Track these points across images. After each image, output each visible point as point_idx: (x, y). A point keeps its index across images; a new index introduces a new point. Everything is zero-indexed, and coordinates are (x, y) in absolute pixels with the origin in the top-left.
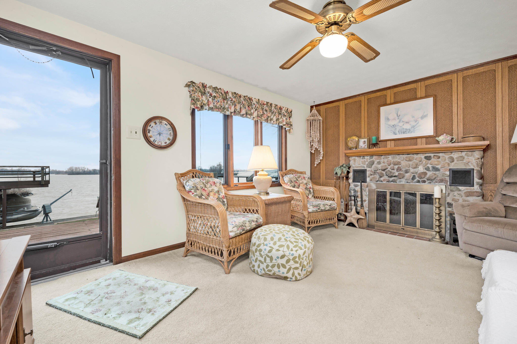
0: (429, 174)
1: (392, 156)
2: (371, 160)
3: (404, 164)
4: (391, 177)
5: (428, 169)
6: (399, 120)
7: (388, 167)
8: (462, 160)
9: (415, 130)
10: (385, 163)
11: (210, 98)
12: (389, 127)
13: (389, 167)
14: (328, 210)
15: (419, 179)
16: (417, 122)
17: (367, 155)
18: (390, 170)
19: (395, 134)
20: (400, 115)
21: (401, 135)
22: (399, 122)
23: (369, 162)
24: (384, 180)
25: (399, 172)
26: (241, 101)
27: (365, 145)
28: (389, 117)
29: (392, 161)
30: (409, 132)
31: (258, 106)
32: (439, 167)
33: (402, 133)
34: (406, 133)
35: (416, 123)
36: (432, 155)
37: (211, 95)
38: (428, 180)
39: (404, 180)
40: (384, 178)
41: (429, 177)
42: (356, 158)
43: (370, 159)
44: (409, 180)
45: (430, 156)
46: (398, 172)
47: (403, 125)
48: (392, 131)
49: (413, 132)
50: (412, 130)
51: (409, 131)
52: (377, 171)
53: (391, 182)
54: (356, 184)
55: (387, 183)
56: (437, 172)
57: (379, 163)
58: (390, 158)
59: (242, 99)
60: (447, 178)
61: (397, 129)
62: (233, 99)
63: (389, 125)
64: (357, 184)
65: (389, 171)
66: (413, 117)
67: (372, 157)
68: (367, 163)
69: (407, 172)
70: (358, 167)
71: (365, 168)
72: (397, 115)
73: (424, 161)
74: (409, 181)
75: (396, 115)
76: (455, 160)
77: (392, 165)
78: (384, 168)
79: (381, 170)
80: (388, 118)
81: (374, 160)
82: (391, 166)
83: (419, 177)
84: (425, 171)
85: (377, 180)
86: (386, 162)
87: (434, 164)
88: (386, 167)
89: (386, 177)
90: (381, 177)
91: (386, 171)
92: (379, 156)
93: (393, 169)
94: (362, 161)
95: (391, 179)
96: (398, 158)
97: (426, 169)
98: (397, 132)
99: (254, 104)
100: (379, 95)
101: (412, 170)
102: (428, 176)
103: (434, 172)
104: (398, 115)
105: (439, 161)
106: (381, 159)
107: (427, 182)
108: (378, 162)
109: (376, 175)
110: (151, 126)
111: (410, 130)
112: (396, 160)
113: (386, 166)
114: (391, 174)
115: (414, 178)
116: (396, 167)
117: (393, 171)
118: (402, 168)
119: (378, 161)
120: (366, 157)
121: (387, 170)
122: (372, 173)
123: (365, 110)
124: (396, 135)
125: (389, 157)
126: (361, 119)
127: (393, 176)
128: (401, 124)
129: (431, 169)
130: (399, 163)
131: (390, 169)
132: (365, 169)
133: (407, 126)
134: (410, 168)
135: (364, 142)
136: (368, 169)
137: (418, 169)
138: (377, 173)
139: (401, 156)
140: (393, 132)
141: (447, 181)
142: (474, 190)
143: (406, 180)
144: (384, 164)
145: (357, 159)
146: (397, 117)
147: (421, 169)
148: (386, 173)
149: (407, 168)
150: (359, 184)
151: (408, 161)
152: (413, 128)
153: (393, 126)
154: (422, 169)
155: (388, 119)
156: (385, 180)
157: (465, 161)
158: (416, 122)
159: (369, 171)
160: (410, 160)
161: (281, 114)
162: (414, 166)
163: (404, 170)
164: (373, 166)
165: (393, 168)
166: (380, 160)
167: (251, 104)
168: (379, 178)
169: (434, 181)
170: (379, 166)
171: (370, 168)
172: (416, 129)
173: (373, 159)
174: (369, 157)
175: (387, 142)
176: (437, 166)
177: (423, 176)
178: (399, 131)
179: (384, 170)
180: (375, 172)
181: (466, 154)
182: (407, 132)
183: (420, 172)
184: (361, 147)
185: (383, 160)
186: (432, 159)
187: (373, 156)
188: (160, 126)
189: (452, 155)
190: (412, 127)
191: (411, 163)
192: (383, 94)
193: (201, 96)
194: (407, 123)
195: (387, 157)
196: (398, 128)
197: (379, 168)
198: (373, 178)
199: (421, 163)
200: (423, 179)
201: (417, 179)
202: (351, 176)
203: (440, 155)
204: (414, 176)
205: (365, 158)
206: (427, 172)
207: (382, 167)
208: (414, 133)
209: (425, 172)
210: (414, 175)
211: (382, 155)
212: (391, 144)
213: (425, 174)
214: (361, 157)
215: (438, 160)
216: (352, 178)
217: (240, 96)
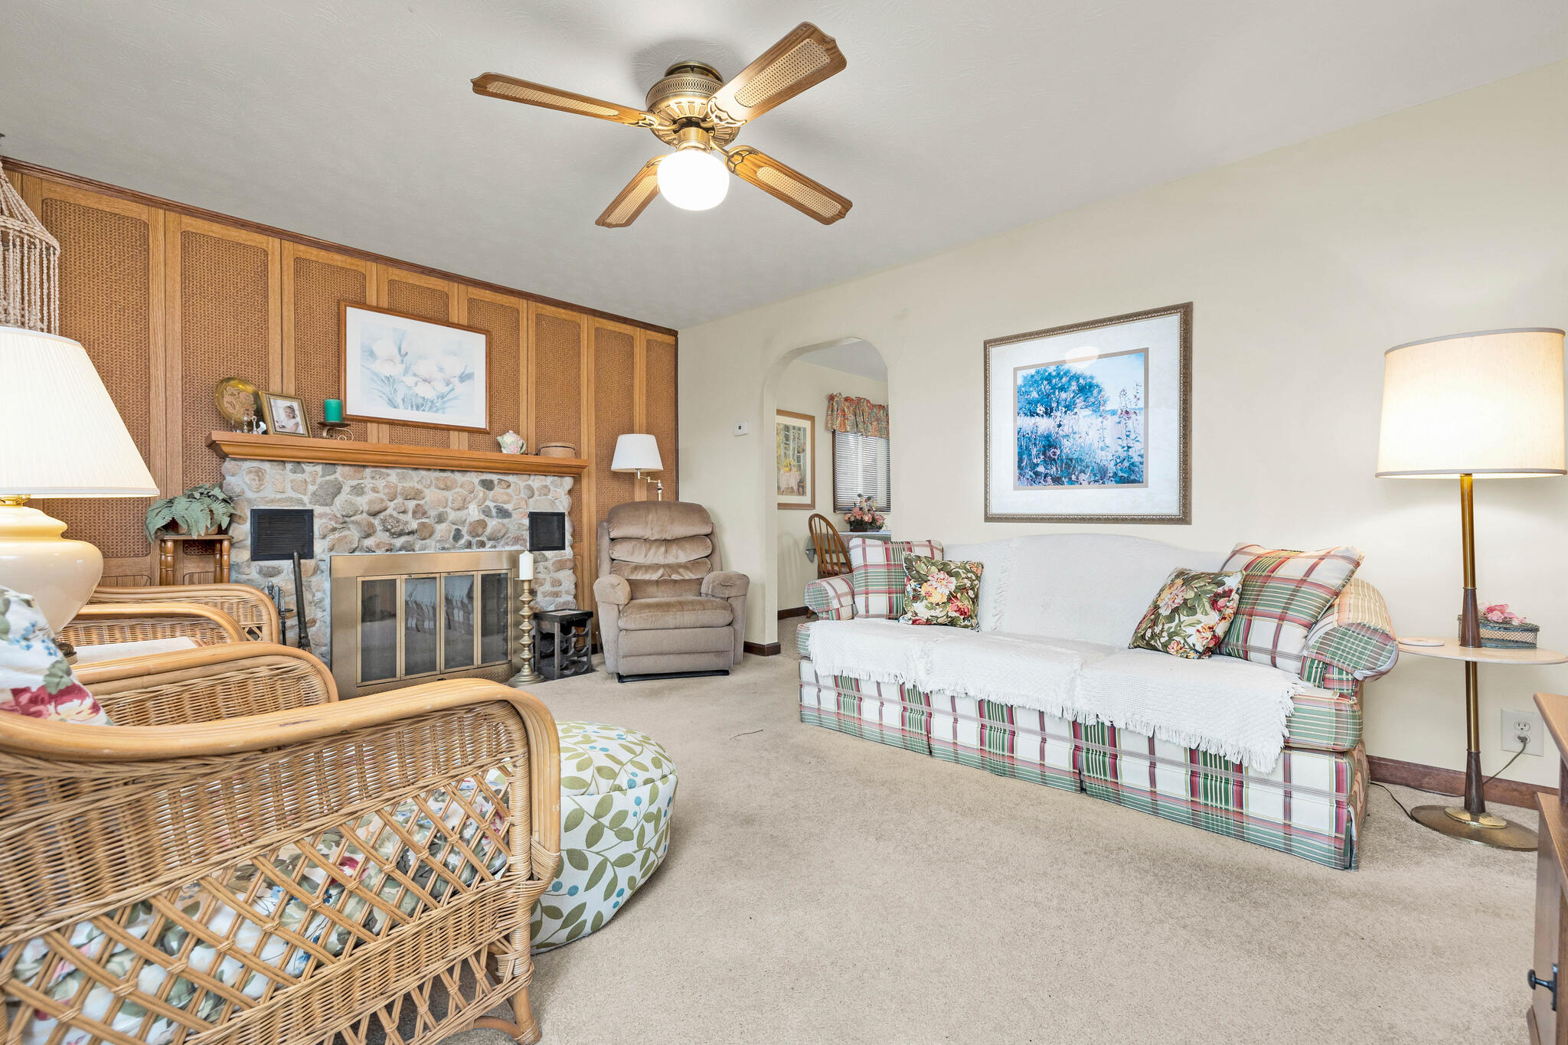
0: (493, 524)
1: (399, 471)
2: (328, 478)
3: (431, 495)
4: (401, 534)
5: (487, 512)
6: (403, 366)
7: (389, 503)
8: (545, 495)
10: (378, 492)
12: (373, 380)
13: (392, 505)
15: (471, 539)
16: (451, 387)
17: (313, 461)
18: (395, 514)
19: (392, 404)
20: (407, 354)
21: (409, 410)
23: (321, 486)
24: (378, 546)
25: (421, 521)
27: (293, 421)
28: (373, 350)
29: (400, 485)
30: (431, 408)
32: (509, 507)
33: (412, 406)
34: (423, 410)
35: (447, 389)
36: (495, 478)
38: (489, 539)
39: (434, 543)
40: (378, 540)
41: (493, 532)
42: (266, 466)
43: (323, 476)
44: (446, 541)
45: (491, 482)
46: (418, 521)
47: (416, 384)
48: (383, 393)
49: (441, 411)
50: (438, 405)
51: (432, 405)
52: (352, 518)
53: (400, 550)
54: (268, 568)
55: (389, 553)
56: (506, 521)
57: (358, 490)
58: (393, 475)
60: (524, 533)
61: (398, 393)
63: (375, 374)
64: (274, 568)
65: (391, 516)
66: (441, 368)
67: (331, 467)
68: (311, 488)
69: (440, 519)
70: (272, 501)
71: (305, 505)
72: (400, 350)
73: (480, 491)
74: (447, 546)
75: (396, 351)
76: (536, 493)
77: (399, 500)
78: (377, 508)
79: (364, 514)
81: (341, 479)
82: (395, 502)
83: (471, 533)
84: (482, 517)
85: (354, 546)
86: (381, 488)
87: (500, 500)
88: (384, 505)
89: (382, 536)
90: (368, 536)
91: (382, 516)
92: (356, 468)
93: (404, 512)
94: (292, 481)
95: (399, 542)
96: (415, 480)
97: (484, 512)
98: (400, 402)
100: (339, 264)
101: (452, 515)
102: (489, 530)
103: (500, 520)
104: (403, 352)
105: (508, 494)
106: (362, 478)
107: (489, 544)
108: (354, 487)
109: (349, 529)
111: (432, 402)
112: (411, 485)
113: (382, 500)
114: (401, 528)
115: (458, 535)
116: (411, 505)
117: (402, 517)
118: (426, 508)
119: (355, 483)
120: (308, 468)
121: (383, 514)
122: (335, 526)
123: (286, 293)
124: (395, 407)
125: (388, 475)
127: (407, 531)
128: (409, 380)
129: (494, 511)
130: (417, 495)
131: (394, 509)
132: (309, 507)
133: (425, 391)
134: (448, 510)
135: (289, 410)
136: (318, 510)
137: (466, 512)
138: (353, 522)
139: (424, 473)
140: (388, 396)
141: (524, 540)
142: (566, 557)
143: (439, 541)
144: (375, 495)
145: (268, 470)
146: (398, 358)
147: (473, 513)
148: (384, 522)
149: (441, 509)
150: (287, 565)
151: (443, 489)
152: (440, 400)
153: (388, 378)
154: (476, 513)
155: (372, 354)
156: (382, 545)
157: (550, 497)
158: (448, 385)
159: (321, 516)
160: (447, 488)
162: (457, 505)
163: (433, 513)
164: (339, 501)
165: (403, 509)
166: (360, 481)
168: (359, 541)
169: (502, 543)
170: (363, 502)
171: (327, 505)
172: (446, 405)
173: (337, 475)
174: (319, 468)
175: (369, 424)
176: (506, 506)
177: (480, 531)
178: (403, 400)
179: (374, 514)
180: (347, 519)
181: (551, 482)
182: (427, 409)
183: (472, 520)
184: (283, 427)
185: (370, 480)
186: (497, 489)
187: (334, 464)
189: (530, 482)
190: (438, 397)
191: (449, 495)
192: (353, 268)
194: (425, 380)
195: (381, 474)
196: (401, 390)
197: (361, 508)
198: (340, 540)
199: (472, 495)
200: (479, 536)
201: (466, 537)
202: (241, 538)
203: (510, 478)
204: (458, 531)
205: (303, 471)
206: (486, 519)
207: (371, 502)
208: (443, 413)
209: (483, 520)
210: (457, 527)
211: (364, 466)
212: (381, 434)
213: (483, 524)
214: (289, 466)
215: (507, 491)
216: (248, 542)
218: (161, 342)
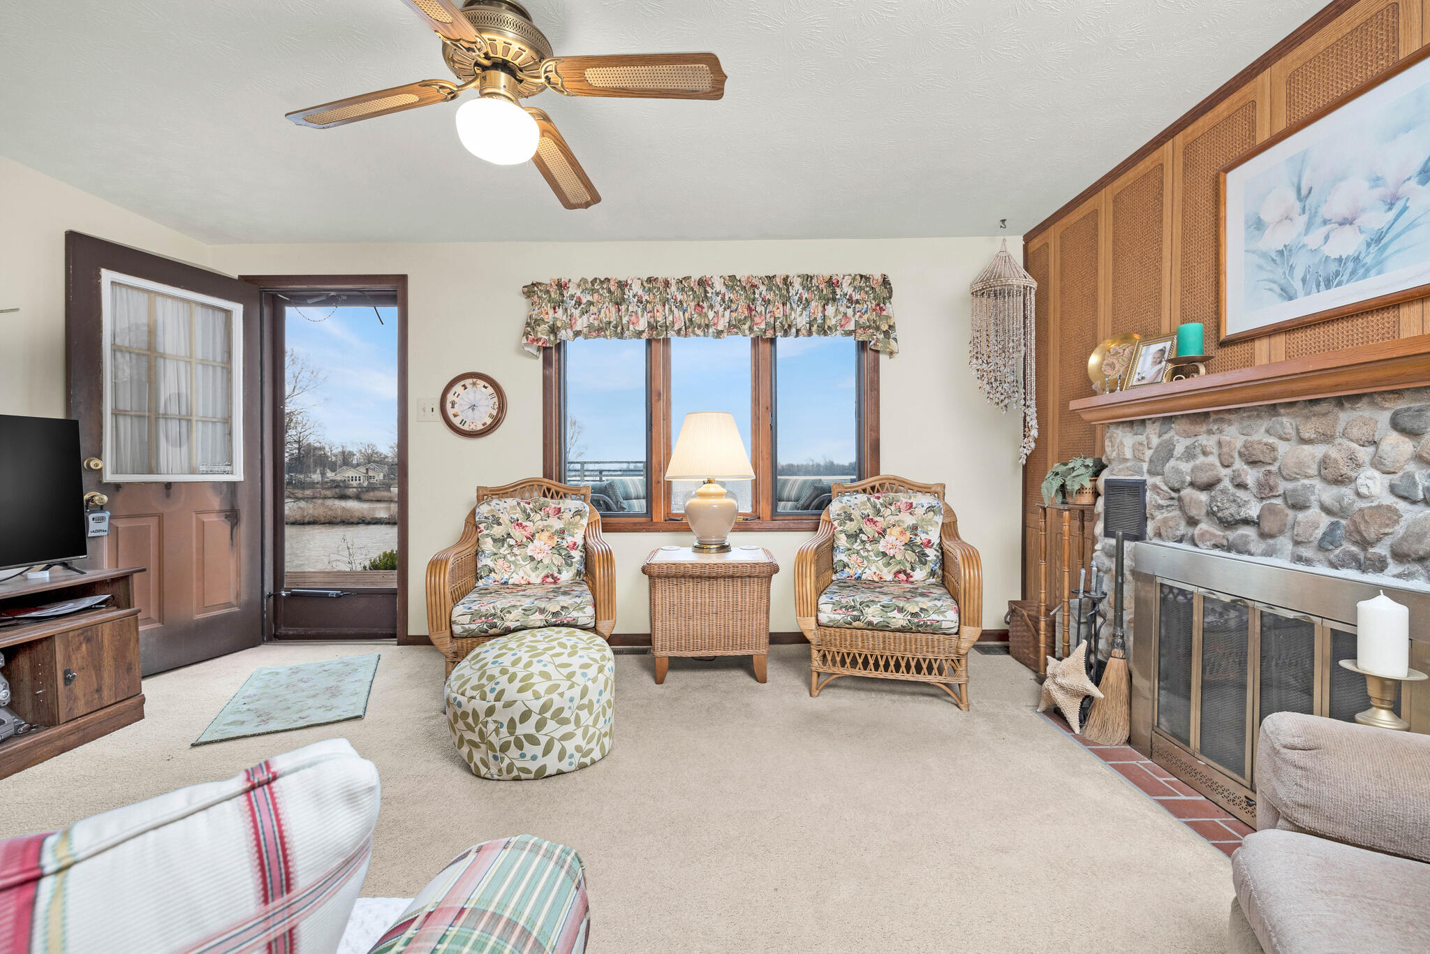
0: (1409, 519)
1: (1244, 415)
2: (1164, 438)
4: (1231, 523)
5: (1404, 491)
6: (1305, 218)
7: (1223, 472)
9: (1386, 254)
10: (1209, 456)
11: (576, 309)
12: (1260, 267)
13: (1227, 474)
14: (902, 630)
15: (1356, 549)
16: (1399, 206)
17: (1153, 417)
18: (1229, 490)
19: (1288, 295)
20: (1310, 192)
21: (1315, 295)
22: (1309, 227)
23: (1156, 450)
25: (1267, 503)
26: (669, 297)
27: (1158, 367)
28: (1262, 217)
29: (1239, 441)
30: (1354, 274)
31: (732, 296)
33: (1318, 285)
34: (1339, 284)
35: (1391, 215)
37: (579, 303)
38: (1396, 556)
39: (1287, 547)
40: (1204, 529)
43: (1159, 436)
44: (1306, 546)
46: (1263, 503)
47: (1327, 238)
48: (1274, 282)
49: (1373, 272)
50: (1368, 260)
51: (1356, 266)
52: (1180, 493)
53: (1231, 550)
54: (1112, 546)
55: (1217, 552)
57: (1189, 455)
58: (1233, 425)
59: (673, 288)
61: (1296, 272)
62: (642, 298)
63: (1264, 255)
65: (1223, 493)
66: (1378, 179)
67: (1167, 423)
68: (1148, 454)
69: (1299, 501)
70: (1121, 470)
71: (1142, 474)
72: (1299, 190)
73: (1389, 441)
74: (1303, 555)
75: (1292, 195)
77: (1238, 467)
78: (1204, 478)
79: (1195, 487)
80: (1259, 218)
81: (1175, 438)
82: (1232, 469)
84: (1389, 501)
85: (1180, 533)
86: (1216, 446)
88: (1215, 474)
89: (1209, 524)
90: (1192, 521)
91: (1213, 491)
92: (1196, 420)
93: (1242, 487)
94: (1134, 447)
95: (1232, 535)
96: (1265, 428)
97: (1395, 489)
98: (1297, 285)
99: (717, 294)
100: (1226, 114)
104: (1304, 192)
106: (1196, 437)
108: (1187, 448)
109: (1177, 509)
110: (456, 395)
111: (1357, 259)
112: (1257, 439)
113: (1212, 465)
114: (1233, 513)
115: (1331, 539)
116: (1256, 472)
117: (1239, 495)
118: (1278, 480)
119: (1187, 443)
120: (1148, 427)
121: (1214, 488)
122: (1162, 502)
124: (1290, 299)
125: (1228, 424)
126: (1161, 250)
127: (1240, 519)
128: (1315, 238)
129: (1422, 487)
130: (1267, 455)
131: (1230, 482)
132: (1143, 479)
133: (1346, 243)
134: (1320, 483)
135: (1157, 356)
136: (1151, 481)
137: (1353, 488)
138: (1180, 499)
139: (1280, 413)
140: (1279, 285)
143: (1294, 543)
144: (1207, 459)
146: (1298, 205)
147: (1373, 490)
148: (1211, 500)
149: (1302, 481)
152: (1373, 249)
153: (1281, 253)
154: (1377, 491)
155: (1258, 225)
156: (1208, 536)
158: (1391, 206)
159: (1153, 489)
160: (1320, 438)
161: (834, 300)
163: (1286, 489)
164: (1169, 469)
165: (1241, 481)
166: (1196, 441)
167: (706, 296)
168: (1184, 527)
170: (1190, 470)
171: (1158, 475)
172: (1390, 250)
173: (1172, 434)
174: (1157, 426)
175: (1257, 341)
177: (1376, 533)
178: (1304, 281)
179: (1205, 489)
180: (1174, 494)
182: (1345, 278)
183: (1363, 507)
184: (1143, 378)
185: (1204, 440)
187: (1169, 419)
188: (475, 392)
190: (1369, 245)
191: (1322, 452)
192: (1242, 104)
193: (551, 312)
194: (1343, 223)
195: (1220, 423)
196: (1301, 263)
197: (1188, 479)
199: (1372, 451)
200: (1371, 543)
201: (1345, 544)
202: (1098, 510)
204: (1333, 527)
205: (1144, 432)
206: (1402, 505)
207: (1199, 471)
208: (1379, 273)
209: (1389, 508)
210: (1331, 519)
211: (1205, 415)
212: (1273, 353)
213: (1389, 518)
214: (1135, 427)
216: (1103, 516)
217: (667, 284)
218: (1102, 317)
